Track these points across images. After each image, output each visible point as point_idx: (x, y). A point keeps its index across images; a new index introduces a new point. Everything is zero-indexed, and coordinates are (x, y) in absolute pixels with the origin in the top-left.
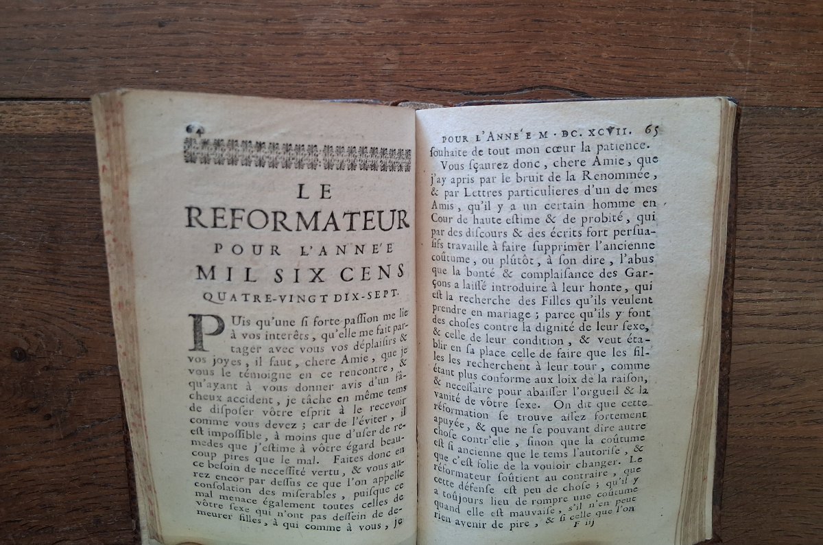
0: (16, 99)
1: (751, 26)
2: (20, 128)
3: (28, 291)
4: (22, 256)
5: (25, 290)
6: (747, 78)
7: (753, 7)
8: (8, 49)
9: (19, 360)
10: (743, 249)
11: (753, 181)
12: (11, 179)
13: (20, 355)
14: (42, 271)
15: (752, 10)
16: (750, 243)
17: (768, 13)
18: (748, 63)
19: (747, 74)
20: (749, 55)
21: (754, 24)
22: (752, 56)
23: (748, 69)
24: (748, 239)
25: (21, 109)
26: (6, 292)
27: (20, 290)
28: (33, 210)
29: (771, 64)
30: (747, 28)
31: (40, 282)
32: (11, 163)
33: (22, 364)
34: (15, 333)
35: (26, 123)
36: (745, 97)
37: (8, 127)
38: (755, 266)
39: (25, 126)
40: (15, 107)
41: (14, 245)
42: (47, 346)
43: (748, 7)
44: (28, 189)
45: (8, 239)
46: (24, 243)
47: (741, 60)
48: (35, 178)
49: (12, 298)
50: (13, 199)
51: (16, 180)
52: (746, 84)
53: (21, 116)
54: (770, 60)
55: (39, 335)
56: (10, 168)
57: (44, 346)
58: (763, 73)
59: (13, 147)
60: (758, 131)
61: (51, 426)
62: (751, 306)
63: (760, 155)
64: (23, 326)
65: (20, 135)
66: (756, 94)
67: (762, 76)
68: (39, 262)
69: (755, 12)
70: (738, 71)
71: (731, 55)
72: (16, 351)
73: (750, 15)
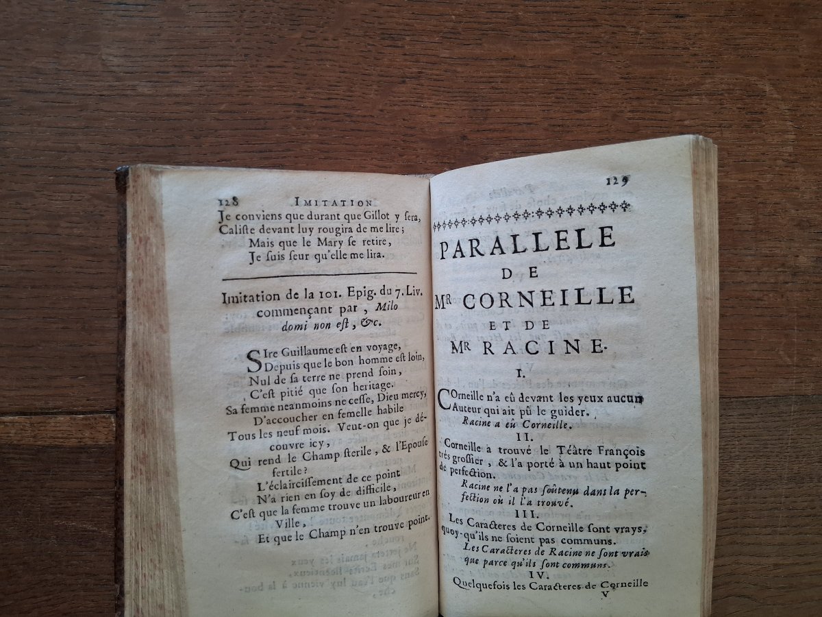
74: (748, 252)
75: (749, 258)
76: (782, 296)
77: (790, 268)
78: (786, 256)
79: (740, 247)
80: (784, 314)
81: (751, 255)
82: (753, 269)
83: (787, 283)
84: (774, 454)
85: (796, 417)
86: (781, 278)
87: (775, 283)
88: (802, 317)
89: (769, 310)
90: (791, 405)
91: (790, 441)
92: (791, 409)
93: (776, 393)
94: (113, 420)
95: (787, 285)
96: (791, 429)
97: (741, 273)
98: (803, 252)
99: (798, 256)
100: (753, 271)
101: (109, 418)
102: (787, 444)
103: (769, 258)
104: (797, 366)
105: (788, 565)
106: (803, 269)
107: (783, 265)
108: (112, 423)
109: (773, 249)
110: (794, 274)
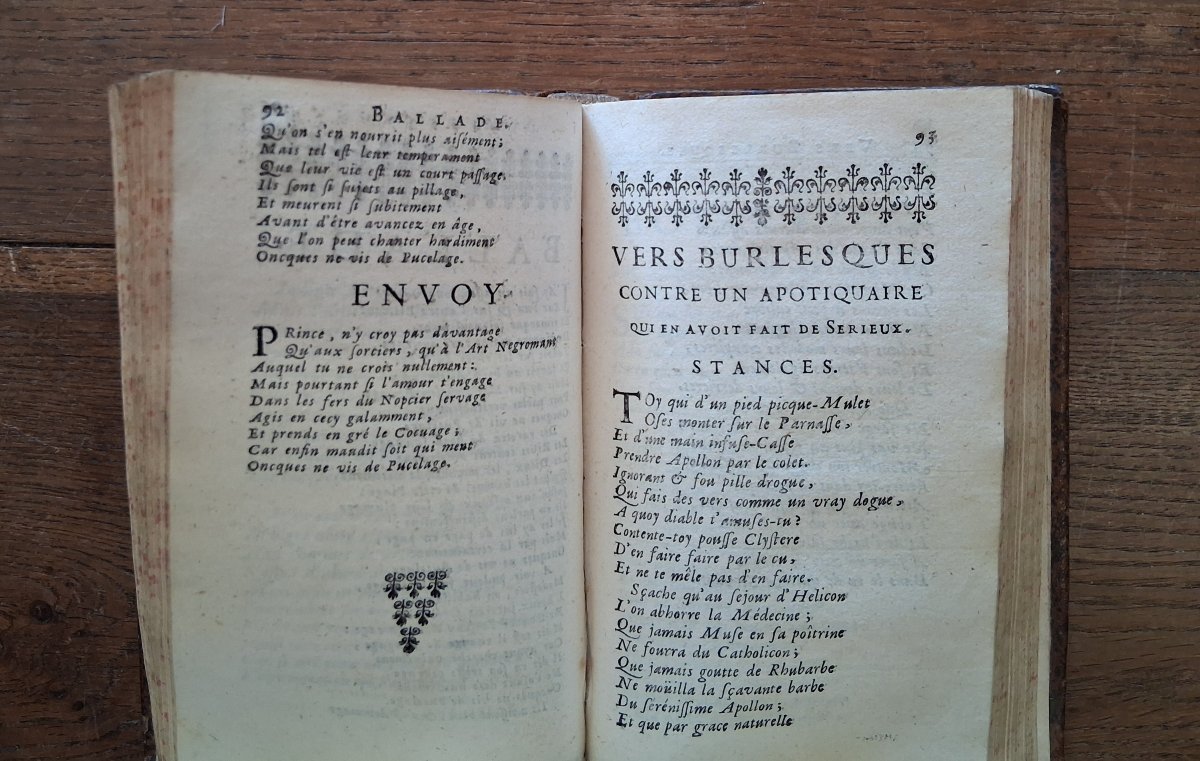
0: (57, 244)
1: (1133, 152)
2: (62, 285)
3: (60, 519)
4: (55, 468)
5: (56, 518)
6: (1127, 228)
7: (1136, 123)
8: (49, 174)
9: (41, 620)
10: (1128, 484)
11: (1141, 382)
12: (45, 358)
13: (43, 613)
14: (82, 491)
15: (1134, 127)
16: (1139, 476)
17: (1160, 132)
18: (1129, 205)
19: (1128, 221)
20: (1130, 193)
21: (1137, 148)
22: (1135, 196)
23: (1128, 215)
24: (1136, 469)
25: (63, 259)
26: (27, 520)
27: (49, 517)
28: (74, 402)
29: (1166, 207)
30: (1126, 153)
31: (78, 506)
32: (46, 334)
33: (45, 626)
34: (37, 580)
35: (71, 279)
36: (1124, 257)
37: (44, 283)
38: (1147, 511)
39: (70, 283)
40: (56, 256)
41: (44, 452)
42: (82, 601)
43: (1128, 123)
44: (67, 372)
45: (37, 444)
46: (58, 450)
47: (1118, 202)
48: (80, 357)
49: (37, 529)
50: (45, 386)
51: (52, 359)
52: (1126, 236)
53: (63, 269)
54: (1166, 201)
55: (72, 584)
56: (46, 341)
57: (79, 602)
58: (1155, 221)
59: (50, 312)
60: (1146, 306)
61: (83, 719)
62: (1142, 573)
63: (1151, 343)
64: (49, 570)
65: (62, 296)
66: (1142, 251)
67: (1150, 225)
68: (78, 477)
69: (1138, 130)
70: (1114, 217)
71: (1102, 194)
72: (38, 607)
73: (1130, 133)
74: (1047, 17)
75: (1049, 27)
76: (1109, 95)
77: (1127, 45)
78: (1120, 24)
79: (1032, 9)
80: (1111, 126)
81: (1051, 22)
82: (1054, 47)
83: (1119, 72)
84: (1081, 369)
85: (1126, 307)
86: (1108, 64)
87: (1097, 71)
88: (1143, 132)
89: (1081, 118)
90: (1117, 286)
91: (1113, 348)
92: (1116, 293)
93: (1090, 264)
94: (11, 255)
95: (1120, 76)
96: (1116, 327)
97: (1031, 53)
98: (1153, 17)
99: (1143, 25)
100: (1055, 51)
101: (7, 251)
102: (1107, 352)
103: (1086, 28)
104: (1131, 218)
105: (1102, 564)
106: (1151, 48)
107: (1113, 40)
108: (9, 259)
109: (1097, 12)
110: (1135, 57)
